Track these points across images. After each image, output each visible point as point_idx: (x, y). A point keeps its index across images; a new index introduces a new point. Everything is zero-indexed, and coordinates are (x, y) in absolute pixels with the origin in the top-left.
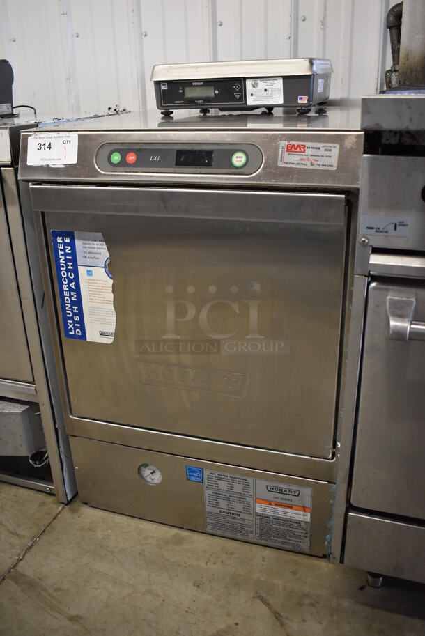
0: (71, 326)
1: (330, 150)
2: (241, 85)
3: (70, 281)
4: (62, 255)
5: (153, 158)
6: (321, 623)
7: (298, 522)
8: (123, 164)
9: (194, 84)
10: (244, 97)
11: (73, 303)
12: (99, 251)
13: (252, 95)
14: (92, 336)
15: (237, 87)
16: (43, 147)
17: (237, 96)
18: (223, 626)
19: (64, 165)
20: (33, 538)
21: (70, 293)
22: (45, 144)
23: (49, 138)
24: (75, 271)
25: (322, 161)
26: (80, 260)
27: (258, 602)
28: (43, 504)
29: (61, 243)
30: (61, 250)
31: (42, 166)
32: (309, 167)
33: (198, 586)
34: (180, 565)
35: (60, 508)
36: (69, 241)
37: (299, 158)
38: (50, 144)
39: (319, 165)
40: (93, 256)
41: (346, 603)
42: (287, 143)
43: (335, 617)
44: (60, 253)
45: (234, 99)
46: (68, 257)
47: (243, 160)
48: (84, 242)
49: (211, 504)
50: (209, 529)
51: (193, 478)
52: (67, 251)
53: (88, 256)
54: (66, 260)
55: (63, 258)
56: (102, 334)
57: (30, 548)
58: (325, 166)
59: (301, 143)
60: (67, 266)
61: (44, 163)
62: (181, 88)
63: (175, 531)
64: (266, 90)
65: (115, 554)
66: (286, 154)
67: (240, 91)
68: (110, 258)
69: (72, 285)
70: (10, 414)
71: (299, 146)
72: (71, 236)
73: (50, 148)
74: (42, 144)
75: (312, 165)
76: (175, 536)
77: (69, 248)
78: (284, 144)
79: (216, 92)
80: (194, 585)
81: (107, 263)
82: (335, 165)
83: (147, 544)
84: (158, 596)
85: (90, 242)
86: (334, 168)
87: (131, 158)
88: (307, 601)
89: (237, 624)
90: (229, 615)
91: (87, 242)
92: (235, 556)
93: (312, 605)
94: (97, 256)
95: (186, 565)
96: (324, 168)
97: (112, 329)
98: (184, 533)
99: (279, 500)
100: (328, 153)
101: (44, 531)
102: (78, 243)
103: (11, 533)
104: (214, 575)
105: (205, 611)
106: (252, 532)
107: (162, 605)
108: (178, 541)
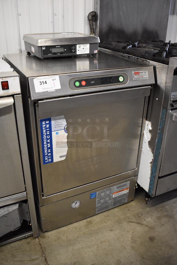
0: (46, 159)
1: (146, 73)
2: (75, 47)
3: (47, 139)
4: (44, 129)
5: (92, 82)
6: (149, 218)
7: (125, 194)
8: (81, 86)
9: (56, 47)
10: (75, 51)
11: (48, 148)
12: (62, 123)
13: (78, 50)
14: (56, 159)
15: (73, 47)
16: (42, 83)
17: (73, 51)
18: (130, 236)
19: (55, 90)
20: (42, 256)
21: (47, 145)
22: (43, 82)
23: (45, 78)
24: (51, 135)
25: (144, 77)
26: (53, 129)
27: (130, 223)
28: (28, 243)
29: (44, 124)
30: (44, 127)
31: (44, 92)
32: (141, 79)
33: (112, 231)
34: (100, 229)
35: (37, 240)
36: (48, 122)
37: (138, 76)
38: (46, 81)
39: (144, 78)
40: (60, 125)
41: (148, 209)
42: (134, 72)
43: (150, 214)
44: (43, 128)
45: (72, 52)
46: (47, 130)
47: (123, 79)
48: (56, 121)
49: (98, 203)
50: (97, 213)
51: (92, 197)
52: (47, 127)
53: (57, 126)
54: (46, 131)
55: (45, 130)
56: (60, 157)
57: (46, 259)
58: (145, 78)
59: (138, 71)
60: (46, 133)
61: (45, 90)
62: (51, 49)
63: (85, 221)
64: (83, 48)
65: (77, 240)
66: (135, 75)
67: (75, 49)
68: (67, 125)
69: (49, 141)
70: (13, 211)
71: (137, 72)
72: (50, 120)
73: (46, 83)
74: (42, 82)
75: (142, 78)
76: (87, 222)
77: (48, 125)
78: (133, 72)
79: (65, 50)
80: (110, 231)
81: (66, 128)
82: (148, 77)
83: (82, 230)
84: (105, 241)
85: (59, 120)
86: (148, 78)
87: (84, 83)
88: (140, 215)
89: (133, 232)
90: (128, 232)
91: (57, 121)
92: (110, 216)
93: (142, 215)
94: (61, 125)
95: (101, 228)
96: (145, 79)
97: (65, 153)
98: (89, 219)
99: (120, 190)
100: (145, 74)
101: (43, 251)
102: (53, 122)
103: (30, 261)
104: (112, 225)
105: (122, 235)
106: (111, 206)
107: (110, 243)
108: (90, 223)
